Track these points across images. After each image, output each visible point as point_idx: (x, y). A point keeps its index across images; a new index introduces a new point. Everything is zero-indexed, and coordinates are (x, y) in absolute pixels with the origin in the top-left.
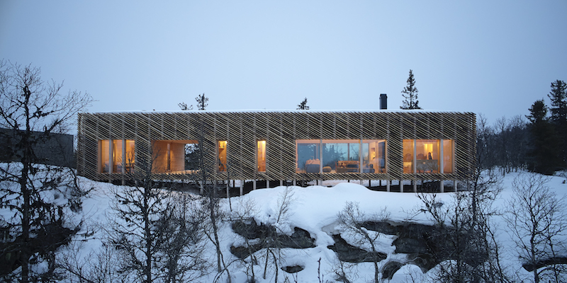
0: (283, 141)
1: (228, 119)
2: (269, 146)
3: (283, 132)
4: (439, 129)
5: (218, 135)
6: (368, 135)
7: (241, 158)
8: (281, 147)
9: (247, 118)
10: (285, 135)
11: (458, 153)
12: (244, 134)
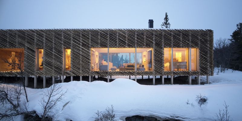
0: (82, 49)
1: (44, 34)
2: (73, 53)
3: (82, 43)
4: (189, 41)
5: (37, 45)
6: (140, 45)
7: (53, 61)
8: (81, 53)
9: (57, 33)
10: (84, 45)
11: (201, 57)
12: (55, 44)
